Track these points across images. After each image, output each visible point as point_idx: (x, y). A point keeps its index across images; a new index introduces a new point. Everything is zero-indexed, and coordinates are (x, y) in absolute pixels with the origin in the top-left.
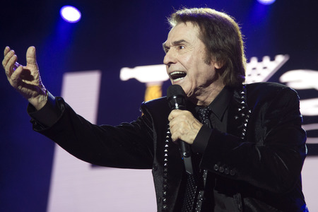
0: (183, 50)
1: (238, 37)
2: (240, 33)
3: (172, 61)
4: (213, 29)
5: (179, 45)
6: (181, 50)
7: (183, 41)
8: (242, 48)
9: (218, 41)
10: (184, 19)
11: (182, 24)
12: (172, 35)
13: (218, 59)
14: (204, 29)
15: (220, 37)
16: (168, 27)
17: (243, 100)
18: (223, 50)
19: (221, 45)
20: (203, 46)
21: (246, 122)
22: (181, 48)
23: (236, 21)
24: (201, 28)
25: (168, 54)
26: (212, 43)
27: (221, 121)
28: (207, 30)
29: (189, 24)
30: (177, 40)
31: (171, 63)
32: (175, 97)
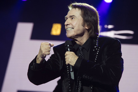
0: (73, 19)
1: (97, 17)
2: (98, 15)
3: (68, 24)
4: (87, 12)
5: (72, 17)
6: (72, 20)
7: (74, 16)
8: (99, 21)
9: (88, 17)
10: (75, 7)
11: (74, 9)
12: (69, 13)
13: (88, 25)
14: (83, 12)
15: (89, 16)
16: (68, 10)
17: (97, 43)
18: (90, 21)
19: (90, 19)
20: (82, 19)
21: (98, 52)
22: (72, 19)
23: (97, 10)
24: (82, 11)
25: (67, 21)
26: (86, 18)
27: (88, 51)
28: (84, 12)
29: (77, 9)
30: (71, 15)
31: (68, 25)
32: (68, 46)
